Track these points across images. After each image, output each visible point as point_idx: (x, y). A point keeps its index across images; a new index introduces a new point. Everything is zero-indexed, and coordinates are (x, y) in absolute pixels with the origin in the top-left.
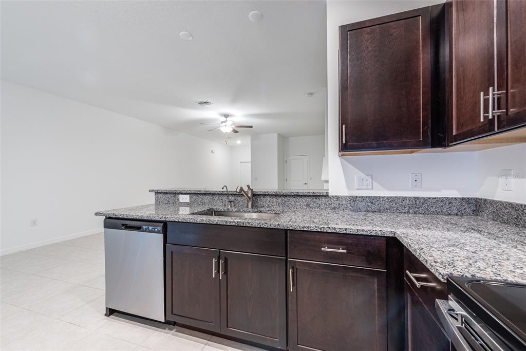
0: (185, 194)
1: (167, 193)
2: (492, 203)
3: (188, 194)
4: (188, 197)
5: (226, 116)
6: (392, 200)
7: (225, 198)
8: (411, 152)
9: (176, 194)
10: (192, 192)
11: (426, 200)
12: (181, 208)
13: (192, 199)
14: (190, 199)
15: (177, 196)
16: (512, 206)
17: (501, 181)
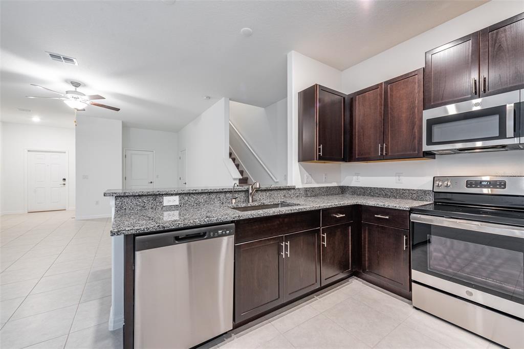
0: (172, 195)
1: (140, 196)
2: (351, 187)
3: (176, 194)
4: (177, 198)
5: (76, 84)
6: (320, 188)
8: (325, 163)
9: (157, 196)
10: (185, 192)
11: (330, 187)
12: (166, 214)
13: (183, 201)
14: (180, 200)
15: (158, 199)
16: (362, 188)
17: (355, 178)
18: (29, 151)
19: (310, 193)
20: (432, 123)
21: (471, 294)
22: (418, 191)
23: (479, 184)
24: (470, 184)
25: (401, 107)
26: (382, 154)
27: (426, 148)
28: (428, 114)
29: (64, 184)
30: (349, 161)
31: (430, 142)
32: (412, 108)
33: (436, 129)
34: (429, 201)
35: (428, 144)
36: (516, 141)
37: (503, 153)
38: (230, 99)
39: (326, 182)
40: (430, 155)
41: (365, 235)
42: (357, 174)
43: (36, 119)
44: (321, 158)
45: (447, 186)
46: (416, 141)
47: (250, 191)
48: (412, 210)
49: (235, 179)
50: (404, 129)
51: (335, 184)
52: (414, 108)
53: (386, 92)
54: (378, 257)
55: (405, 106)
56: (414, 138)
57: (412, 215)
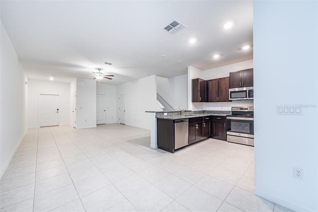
1: (160, 113)
6: (198, 111)
7: (175, 113)
9: (163, 113)
14: (167, 114)
17: (208, 107)
18: (40, 94)
19: (195, 112)
20: (231, 92)
21: (240, 135)
22: (227, 111)
23: (242, 109)
24: (241, 109)
25: (223, 87)
26: (218, 100)
27: (230, 99)
28: (230, 90)
29: (58, 112)
30: (207, 102)
31: (231, 98)
32: (226, 88)
33: (232, 94)
34: (231, 114)
35: (230, 98)
36: (249, 99)
37: (247, 101)
38: (157, 76)
39: (199, 109)
40: (231, 101)
41: (214, 124)
42: (209, 106)
43: (51, 79)
44: (200, 101)
45: (235, 110)
46: (227, 97)
47: (182, 112)
48: (227, 116)
49: (162, 108)
50: (224, 93)
51: (201, 110)
52: (226, 87)
53: (219, 82)
54: (218, 130)
55: (224, 87)
56: (227, 96)
57: (227, 117)
